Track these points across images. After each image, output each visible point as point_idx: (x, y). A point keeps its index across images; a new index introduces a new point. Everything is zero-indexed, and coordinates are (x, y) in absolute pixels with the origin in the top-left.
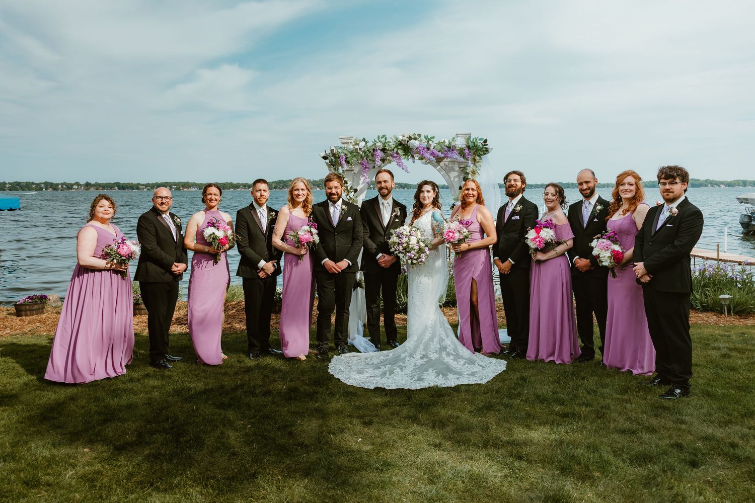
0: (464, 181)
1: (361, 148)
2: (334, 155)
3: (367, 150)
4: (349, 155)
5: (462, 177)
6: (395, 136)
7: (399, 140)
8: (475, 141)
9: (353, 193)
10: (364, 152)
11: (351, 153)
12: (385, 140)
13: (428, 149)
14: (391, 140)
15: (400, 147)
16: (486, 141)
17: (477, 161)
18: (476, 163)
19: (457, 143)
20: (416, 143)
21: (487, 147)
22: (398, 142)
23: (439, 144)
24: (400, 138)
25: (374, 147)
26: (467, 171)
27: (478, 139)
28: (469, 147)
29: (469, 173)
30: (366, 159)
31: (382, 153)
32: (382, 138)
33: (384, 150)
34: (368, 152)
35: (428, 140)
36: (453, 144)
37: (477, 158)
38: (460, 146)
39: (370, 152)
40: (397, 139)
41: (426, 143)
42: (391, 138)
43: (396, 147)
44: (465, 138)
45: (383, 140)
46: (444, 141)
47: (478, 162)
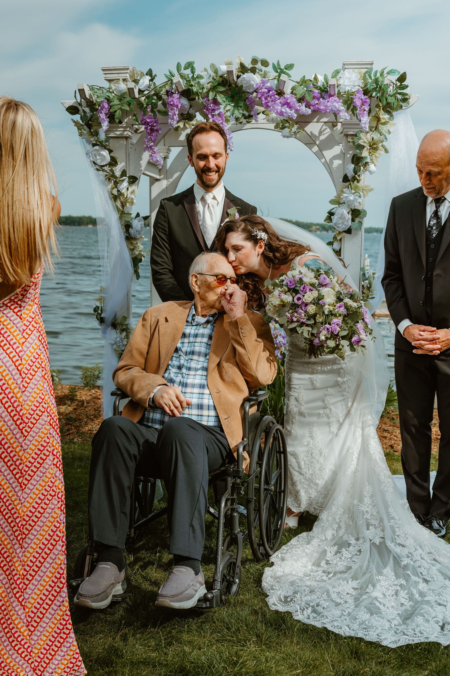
0: (353, 163)
1: (142, 88)
2: (91, 104)
3: (153, 93)
4: (116, 102)
5: (349, 156)
6: (213, 66)
7: (220, 74)
8: (378, 75)
9: (125, 184)
10: (148, 97)
11: (121, 98)
12: (193, 72)
13: (280, 93)
14: (203, 74)
15: (222, 89)
16: (402, 78)
17: (383, 121)
18: (381, 127)
19: (341, 82)
20: (255, 79)
21: (404, 91)
22: (218, 79)
23: (303, 82)
24: (223, 68)
25: (168, 88)
26: (361, 142)
27: (385, 72)
28: (366, 92)
29: (363, 147)
30: (152, 111)
31: (185, 102)
32: (186, 68)
33: (187, 94)
34: (155, 97)
35: (280, 71)
36: (332, 82)
37: (384, 117)
38: (348, 88)
39: (160, 98)
40: (216, 72)
41: (276, 82)
42: (206, 70)
43: (213, 88)
44: (360, 73)
45: (188, 72)
46: (316, 78)
47: (385, 124)
